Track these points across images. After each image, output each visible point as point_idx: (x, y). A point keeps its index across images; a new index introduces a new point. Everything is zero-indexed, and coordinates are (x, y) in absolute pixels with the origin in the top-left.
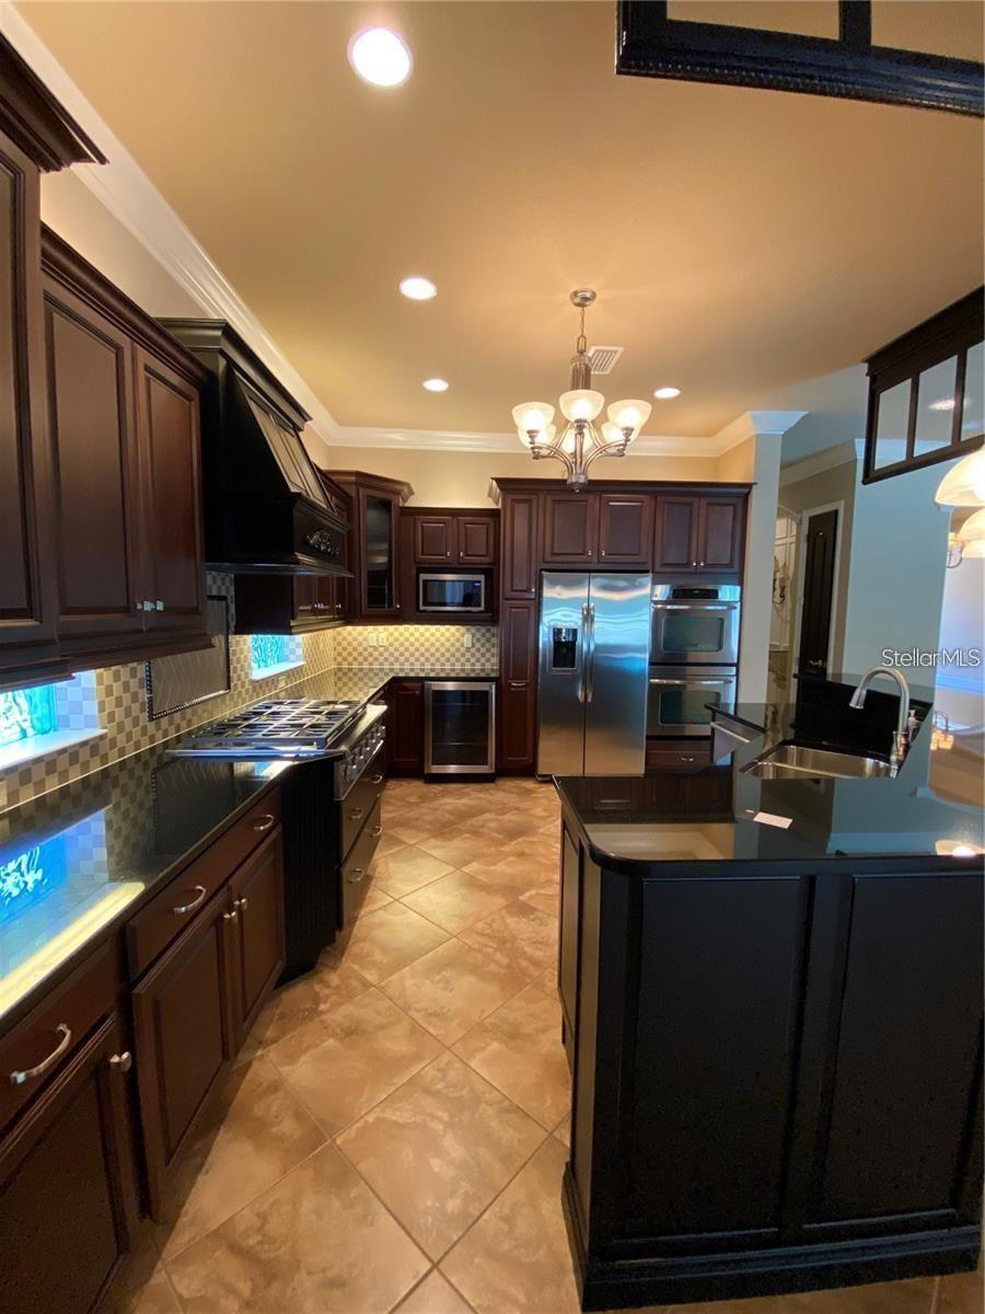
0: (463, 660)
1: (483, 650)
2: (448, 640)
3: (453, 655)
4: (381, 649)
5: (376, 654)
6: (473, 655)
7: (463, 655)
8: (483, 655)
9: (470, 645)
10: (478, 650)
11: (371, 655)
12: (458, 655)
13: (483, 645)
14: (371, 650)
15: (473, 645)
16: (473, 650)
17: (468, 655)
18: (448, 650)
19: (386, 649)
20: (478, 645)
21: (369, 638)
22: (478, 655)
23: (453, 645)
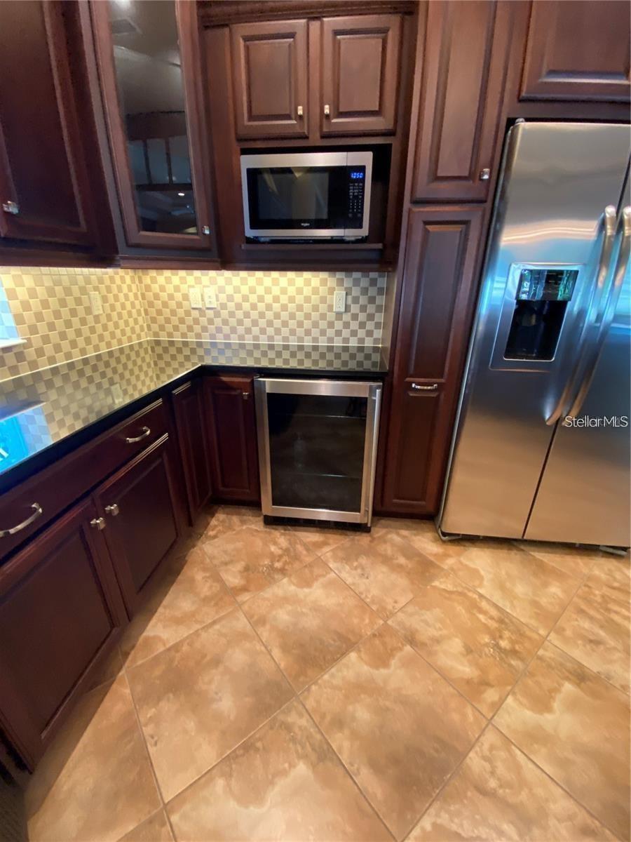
0: (330, 333)
1: (362, 317)
2: (307, 300)
3: (315, 325)
4: (210, 314)
5: (203, 321)
6: (346, 325)
7: (331, 325)
8: (362, 325)
9: (343, 310)
10: (355, 317)
11: (196, 321)
12: (323, 324)
13: (363, 309)
14: (195, 314)
15: (347, 308)
16: (347, 317)
17: (339, 325)
18: (308, 316)
19: (217, 314)
20: (355, 309)
21: (191, 297)
22: (354, 325)
23: (315, 308)
